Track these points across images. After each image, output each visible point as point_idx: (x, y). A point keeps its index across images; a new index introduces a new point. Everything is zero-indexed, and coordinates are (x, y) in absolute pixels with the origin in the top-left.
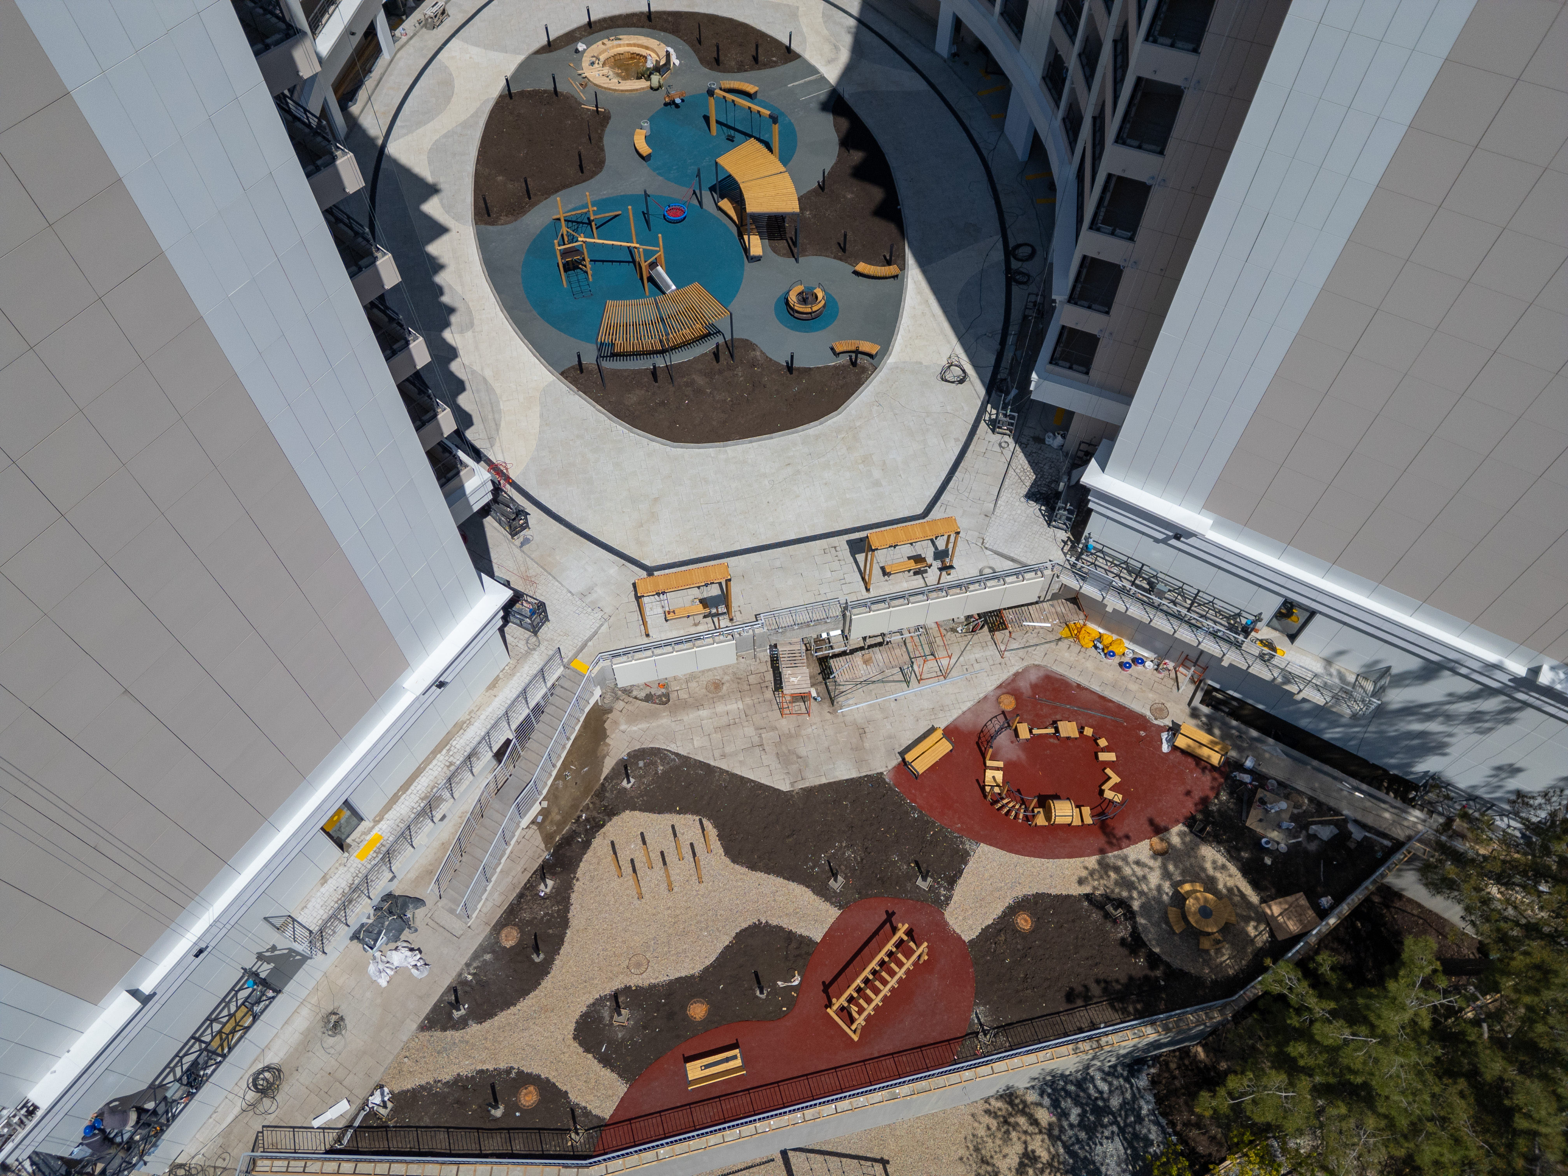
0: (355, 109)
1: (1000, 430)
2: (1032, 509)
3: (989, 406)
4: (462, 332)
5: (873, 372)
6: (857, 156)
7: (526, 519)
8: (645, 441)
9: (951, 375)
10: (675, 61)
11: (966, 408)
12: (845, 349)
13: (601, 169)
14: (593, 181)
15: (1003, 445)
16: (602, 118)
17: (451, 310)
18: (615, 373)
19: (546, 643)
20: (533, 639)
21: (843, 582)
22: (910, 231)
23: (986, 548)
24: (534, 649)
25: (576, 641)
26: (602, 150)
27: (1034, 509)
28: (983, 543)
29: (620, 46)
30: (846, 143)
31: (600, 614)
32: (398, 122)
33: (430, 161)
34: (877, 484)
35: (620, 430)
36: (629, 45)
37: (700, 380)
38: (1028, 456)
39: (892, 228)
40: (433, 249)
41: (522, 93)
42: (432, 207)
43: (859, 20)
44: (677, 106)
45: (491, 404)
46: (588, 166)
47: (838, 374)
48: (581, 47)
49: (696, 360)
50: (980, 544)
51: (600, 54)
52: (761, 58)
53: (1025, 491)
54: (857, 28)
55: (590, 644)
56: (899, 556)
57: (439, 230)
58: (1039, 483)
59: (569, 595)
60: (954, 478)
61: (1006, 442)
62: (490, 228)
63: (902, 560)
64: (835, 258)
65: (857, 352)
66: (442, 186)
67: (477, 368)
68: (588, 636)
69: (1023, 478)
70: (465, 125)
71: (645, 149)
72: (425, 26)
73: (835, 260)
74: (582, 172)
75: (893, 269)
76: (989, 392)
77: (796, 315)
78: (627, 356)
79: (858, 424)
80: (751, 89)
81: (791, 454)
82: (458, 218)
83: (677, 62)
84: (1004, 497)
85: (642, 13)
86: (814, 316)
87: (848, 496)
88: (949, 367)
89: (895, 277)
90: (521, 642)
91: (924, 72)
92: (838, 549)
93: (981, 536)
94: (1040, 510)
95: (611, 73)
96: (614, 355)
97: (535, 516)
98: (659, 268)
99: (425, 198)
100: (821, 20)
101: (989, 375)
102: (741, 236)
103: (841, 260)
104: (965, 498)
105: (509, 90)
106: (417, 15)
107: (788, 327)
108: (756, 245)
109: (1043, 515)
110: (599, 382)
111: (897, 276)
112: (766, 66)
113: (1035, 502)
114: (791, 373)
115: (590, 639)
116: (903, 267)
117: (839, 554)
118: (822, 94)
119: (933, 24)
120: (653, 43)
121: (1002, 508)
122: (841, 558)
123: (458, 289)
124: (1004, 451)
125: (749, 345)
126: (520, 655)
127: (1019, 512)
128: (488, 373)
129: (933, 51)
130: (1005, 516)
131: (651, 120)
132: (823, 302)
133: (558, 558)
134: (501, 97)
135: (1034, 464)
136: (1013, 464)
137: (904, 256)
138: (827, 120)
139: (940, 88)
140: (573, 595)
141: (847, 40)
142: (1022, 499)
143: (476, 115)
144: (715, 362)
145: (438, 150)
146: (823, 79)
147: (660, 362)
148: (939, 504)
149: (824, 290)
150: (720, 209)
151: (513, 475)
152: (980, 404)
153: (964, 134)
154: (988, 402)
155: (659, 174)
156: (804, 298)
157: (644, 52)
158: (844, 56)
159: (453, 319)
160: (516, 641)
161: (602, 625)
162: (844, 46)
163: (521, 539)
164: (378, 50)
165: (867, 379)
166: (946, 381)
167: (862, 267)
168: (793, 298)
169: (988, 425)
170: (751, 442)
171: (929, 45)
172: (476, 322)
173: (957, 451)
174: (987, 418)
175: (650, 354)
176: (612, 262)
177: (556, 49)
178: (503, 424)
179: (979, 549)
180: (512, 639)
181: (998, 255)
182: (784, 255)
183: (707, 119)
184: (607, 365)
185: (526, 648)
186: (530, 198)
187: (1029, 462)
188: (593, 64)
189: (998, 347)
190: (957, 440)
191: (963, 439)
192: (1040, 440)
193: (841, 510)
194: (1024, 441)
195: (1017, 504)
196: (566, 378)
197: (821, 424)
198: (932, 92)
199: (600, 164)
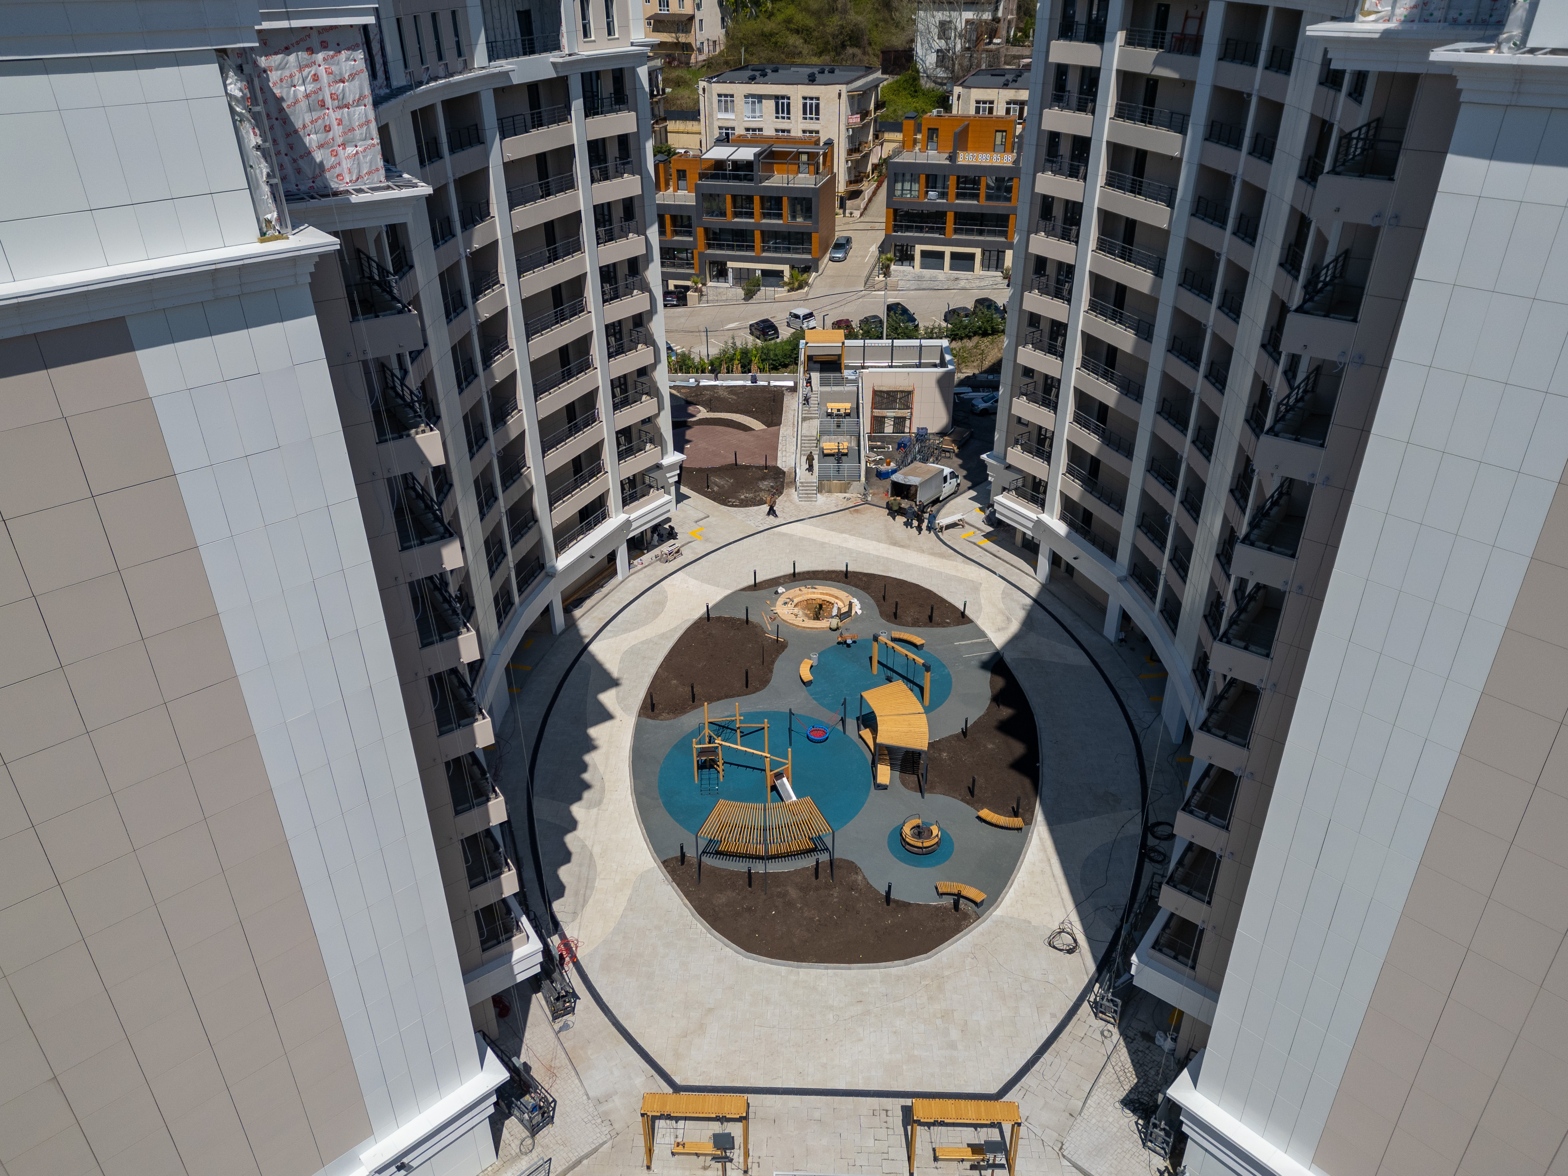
0: (577, 613)
1: (1104, 1016)
2: (1127, 1120)
3: (1097, 985)
4: (589, 808)
5: (974, 921)
6: (1006, 712)
7: (575, 1002)
8: (720, 945)
9: (1060, 942)
10: (857, 608)
11: (1070, 982)
12: (949, 890)
13: (765, 687)
14: (754, 695)
15: (1106, 1033)
16: (780, 646)
17: (587, 786)
18: (714, 871)
19: (540, 1149)
20: (529, 1141)
21: (885, 1156)
22: (1045, 789)
23: (1064, 1156)
24: (526, 1154)
25: (571, 1155)
26: (771, 672)
27: (1129, 1120)
28: (1061, 1148)
29: (814, 593)
30: (998, 699)
31: (609, 1128)
32: (608, 628)
33: (622, 660)
34: (952, 1046)
35: (699, 928)
36: (822, 594)
37: (793, 893)
38: (1132, 1053)
39: (1027, 782)
40: (593, 732)
41: (719, 619)
42: (608, 698)
43: (1035, 600)
44: (849, 646)
45: (588, 879)
46: (753, 682)
47: (937, 915)
48: (781, 590)
49: (796, 872)
50: (1057, 1149)
51: (795, 597)
52: (936, 618)
53: (1122, 1094)
54: (1032, 606)
55: (585, 1162)
56: (958, 1140)
57: (605, 716)
58: (1140, 1089)
59: (585, 1097)
60: (1042, 1060)
61: (1109, 1031)
62: (650, 721)
63: (960, 1146)
64: (962, 800)
65: (959, 895)
66: (623, 681)
67: (588, 843)
68: (586, 1151)
69: (1122, 1079)
70: (663, 636)
71: (807, 675)
72: (660, 560)
73: (962, 803)
74: (747, 687)
75: (1017, 822)
76: (1100, 969)
77: (907, 847)
78: (730, 856)
79: (946, 973)
80: (918, 641)
81: (866, 990)
82: (626, 709)
83: (859, 612)
84: (1096, 1097)
85: (841, 571)
86: (927, 852)
87: (916, 1053)
88: (1060, 933)
89: (1019, 829)
90: (516, 1141)
91: (1090, 651)
92: (890, 1113)
93: (1060, 1138)
94: (1137, 1123)
95: (801, 613)
96: (719, 853)
97: (585, 1001)
98: (785, 779)
99: (604, 689)
100: (1000, 596)
101: (1104, 951)
102: (874, 764)
103: (968, 803)
104: (1050, 1088)
105: (708, 614)
106: (656, 551)
107: (898, 858)
108: (884, 774)
109: (1140, 1132)
110: (696, 876)
111: (1020, 829)
112: (938, 625)
113: (1133, 1111)
114: (888, 904)
115: (587, 1156)
116: (1029, 821)
117: (890, 1120)
118: (986, 654)
119: (1102, 610)
120: (843, 594)
121: (1091, 1110)
122: (891, 1126)
123: (601, 769)
124: (1106, 1041)
125: (852, 867)
126: (509, 1157)
127: (1111, 1119)
128: (596, 850)
129: (1101, 634)
130: (1094, 1121)
131: (821, 655)
132: (936, 840)
133: (589, 1052)
134: (701, 619)
135: (1137, 1064)
136: (1113, 1059)
137: (1033, 812)
138: (986, 676)
139: (1102, 666)
140: (589, 1098)
141: (1021, 614)
142: (1118, 1105)
143: (675, 630)
144: (813, 878)
145: (633, 652)
146: (990, 642)
147: (759, 868)
148: (1017, 1087)
149: (940, 829)
150: (861, 737)
151: (579, 955)
152: (1087, 980)
153: (1119, 709)
154: (1097, 981)
155: (814, 699)
156: (920, 832)
157: (832, 600)
158: (1014, 627)
159: (586, 795)
160: (511, 1139)
161: (605, 1143)
162: (1016, 619)
163: (561, 1024)
164: (615, 573)
165: (967, 926)
166: (1054, 947)
167: (985, 813)
168: (907, 830)
169: (1092, 1007)
170: (827, 968)
171: (1098, 628)
172: (605, 801)
173: (1051, 1029)
174: (1092, 999)
175: (753, 858)
176: (747, 767)
177: (759, 589)
178: (591, 902)
179: (1055, 1156)
180: (508, 1136)
181: (1135, 829)
182: (911, 789)
183: (871, 658)
184: (708, 861)
185: (518, 1150)
186: (693, 701)
187: (1132, 1061)
188: (785, 603)
189: (1118, 922)
190: (1053, 1015)
191: (1061, 1016)
192: (1149, 1038)
193: (904, 1067)
194: (1131, 1034)
195: (1110, 1109)
196: (666, 867)
197: (906, 964)
198: (1094, 668)
199: (764, 682)
